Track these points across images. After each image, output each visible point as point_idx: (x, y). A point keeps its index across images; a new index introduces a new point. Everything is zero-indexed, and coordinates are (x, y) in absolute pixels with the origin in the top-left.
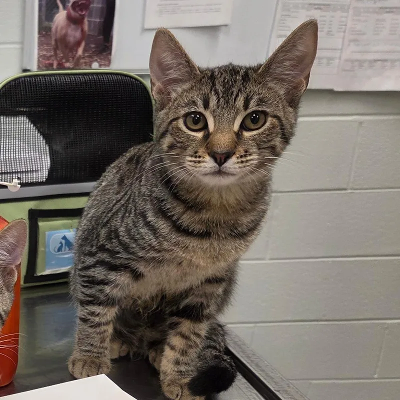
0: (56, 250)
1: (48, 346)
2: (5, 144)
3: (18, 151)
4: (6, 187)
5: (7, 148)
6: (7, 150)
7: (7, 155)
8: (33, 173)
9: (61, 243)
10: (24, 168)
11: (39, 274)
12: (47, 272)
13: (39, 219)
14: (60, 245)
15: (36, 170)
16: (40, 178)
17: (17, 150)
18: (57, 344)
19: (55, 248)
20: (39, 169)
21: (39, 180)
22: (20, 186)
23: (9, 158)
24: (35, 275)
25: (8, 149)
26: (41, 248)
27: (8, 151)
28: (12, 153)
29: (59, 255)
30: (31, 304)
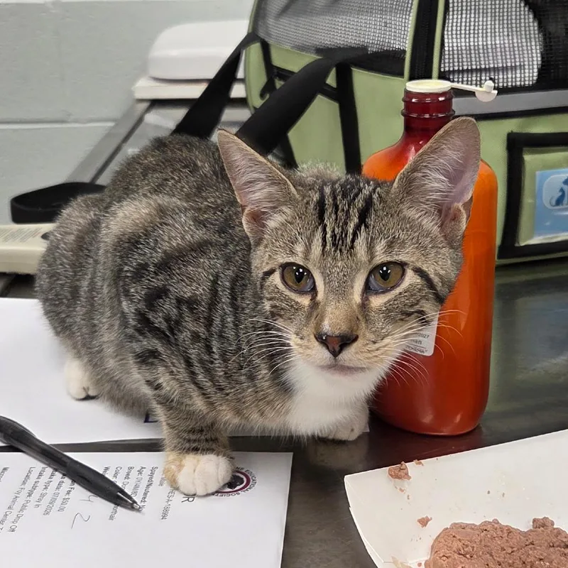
0: (554, 202)
1: (539, 365)
2: (468, 20)
3: (491, 32)
4: (472, 94)
5: (472, 28)
6: (472, 32)
7: (472, 40)
8: (516, 70)
9: (562, 190)
10: (500, 61)
11: (522, 244)
12: (536, 240)
13: (524, 149)
14: (560, 194)
15: (520, 65)
16: (527, 79)
17: (489, 30)
18: (554, 361)
19: (552, 198)
20: (518, 64)
21: (527, 83)
22: (496, 92)
23: (466, 46)
24: (517, 245)
25: (474, 29)
26: (527, 200)
27: (474, 33)
28: (480, 35)
29: (560, 210)
30: (510, 295)
